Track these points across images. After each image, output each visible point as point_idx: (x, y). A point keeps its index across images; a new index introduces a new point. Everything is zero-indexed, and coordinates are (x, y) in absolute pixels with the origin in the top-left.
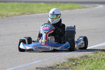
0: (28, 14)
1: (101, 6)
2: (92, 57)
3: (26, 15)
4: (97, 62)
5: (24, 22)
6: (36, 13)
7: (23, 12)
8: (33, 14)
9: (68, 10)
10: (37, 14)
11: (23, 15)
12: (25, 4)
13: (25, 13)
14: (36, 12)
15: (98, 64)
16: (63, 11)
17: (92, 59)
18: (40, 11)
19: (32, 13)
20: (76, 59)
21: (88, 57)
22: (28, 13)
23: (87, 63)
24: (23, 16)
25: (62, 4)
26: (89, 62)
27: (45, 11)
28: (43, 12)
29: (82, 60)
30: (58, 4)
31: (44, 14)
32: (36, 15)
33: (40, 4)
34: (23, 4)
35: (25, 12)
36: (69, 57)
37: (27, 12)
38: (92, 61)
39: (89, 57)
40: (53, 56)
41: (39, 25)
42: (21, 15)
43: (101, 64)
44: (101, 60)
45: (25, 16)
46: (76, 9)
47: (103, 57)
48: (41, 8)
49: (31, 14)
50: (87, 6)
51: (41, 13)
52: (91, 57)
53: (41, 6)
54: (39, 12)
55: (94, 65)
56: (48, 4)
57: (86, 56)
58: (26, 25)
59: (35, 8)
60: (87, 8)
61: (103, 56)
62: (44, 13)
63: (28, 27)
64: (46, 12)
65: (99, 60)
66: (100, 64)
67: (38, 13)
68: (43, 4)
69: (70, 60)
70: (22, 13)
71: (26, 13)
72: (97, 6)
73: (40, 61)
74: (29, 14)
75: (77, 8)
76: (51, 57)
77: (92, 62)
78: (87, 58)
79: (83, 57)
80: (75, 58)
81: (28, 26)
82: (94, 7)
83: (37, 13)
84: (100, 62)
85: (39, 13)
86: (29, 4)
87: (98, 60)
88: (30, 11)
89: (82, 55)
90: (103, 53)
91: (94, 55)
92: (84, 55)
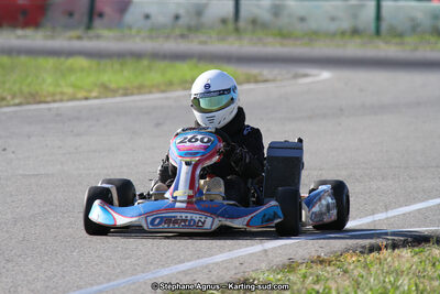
0: (15, 105)
1: (325, 74)
3: (8, 106)
6: (49, 99)
8: (40, 102)
10: (54, 105)
12: (6, 60)
13: (3, 99)
14: (54, 94)
16: (163, 91)
18: (69, 91)
19: (34, 98)
22: (17, 101)
25: (162, 65)
27: (90, 91)
28: (81, 94)
30: (145, 62)
31: (84, 103)
32: (49, 109)
33: (70, 61)
35: (5, 94)
37: (14, 97)
40: (109, 280)
41: (60, 147)
45: (5, 110)
47: (317, 287)
48: (73, 78)
49: (28, 103)
50: (266, 72)
51: (73, 98)
53: (71, 70)
54: (62, 93)
56: (106, 62)
57: (246, 280)
58: (4, 150)
59: (49, 80)
60: (266, 81)
61: (317, 281)
62: (86, 99)
64: (94, 94)
67: (58, 97)
68: (82, 62)
71: (9, 98)
72: (306, 75)
74: (20, 104)
76: (98, 284)
81: (14, 152)
82: (296, 76)
83: (54, 101)
85: (61, 101)
88: (26, 90)
89: (228, 277)
90: (318, 269)
91: (279, 279)
92: (238, 276)
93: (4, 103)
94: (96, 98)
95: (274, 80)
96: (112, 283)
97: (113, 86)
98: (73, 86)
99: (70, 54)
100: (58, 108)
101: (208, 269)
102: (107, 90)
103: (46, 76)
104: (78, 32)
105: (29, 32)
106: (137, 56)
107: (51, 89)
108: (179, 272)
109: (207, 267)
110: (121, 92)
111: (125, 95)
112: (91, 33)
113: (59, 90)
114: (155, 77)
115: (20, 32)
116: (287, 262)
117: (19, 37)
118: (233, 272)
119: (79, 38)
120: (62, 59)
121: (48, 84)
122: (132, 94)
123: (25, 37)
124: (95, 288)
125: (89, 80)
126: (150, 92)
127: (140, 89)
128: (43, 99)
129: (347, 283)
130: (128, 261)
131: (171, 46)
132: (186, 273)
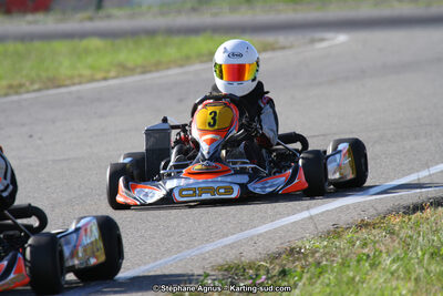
0: (34, 91)
1: (342, 38)
2: (317, 255)
3: (28, 92)
4: (340, 272)
5: (23, 125)
6: (67, 82)
7: (15, 83)
8: (59, 86)
9: (202, 62)
10: (74, 89)
11: (17, 93)
12: (20, 47)
13: (21, 86)
14: (72, 78)
15: (345, 279)
16: (181, 66)
17: (319, 263)
18: (87, 72)
19: (54, 83)
20: (250, 268)
21: (299, 252)
22: (36, 86)
23: (301, 278)
24: (15, 98)
25: (177, 39)
26: (306, 276)
27: (108, 71)
28: (99, 75)
29: (277, 267)
30: (160, 39)
31: (103, 84)
32: (70, 93)
33: (85, 43)
34: (11, 46)
35: (24, 81)
36: (220, 261)
37: (32, 83)
38: (319, 270)
39: (305, 256)
40: (156, 259)
41: (85, 130)
42: (6, 95)
43: (357, 279)
44: (358, 261)
45: (25, 96)
47: (366, 251)
48: (90, 60)
49: (47, 88)
50: (281, 39)
51: (92, 80)
52: (314, 252)
53: (87, 51)
54: (80, 76)
55: (328, 285)
56: (119, 42)
57: (292, 250)
58: (31, 136)
59: (66, 63)
60: (283, 48)
61: (365, 245)
62: (105, 79)
63: (39, 142)
64: (112, 74)
65: (349, 266)
66: (353, 279)
67: (76, 81)
68: (95, 43)
69: (227, 270)
70: (10, 87)
71: (27, 84)
72: (322, 40)
74: (39, 90)
76: (145, 264)
77: (320, 273)
78: (298, 259)
79: (280, 254)
80: (245, 260)
81: (40, 139)
82: (313, 41)
83: (74, 84)
84: (351, 274)
85: (80, 83)
86: (37, 44)
87: (343, 264)
88: (44, 75)
89: (274, 248)
90: (364, 233)
91: (325, 247)
92: (284, 246)
93: (23, 90)
94: (115, 78)
95: (291, 47)
96: (159, 262)
97: (130, 64)
98: (91, 67)
99: (83, 35)
100: (78, 92)
101: (253, 240)
102: (125, 70)
103: (62, 59)
104: (89, 13)
105: (40, 17)
106: (151, 33)
107: (69, 72)
108: (225, 246)
109: (252, 238)
110: (139, 70)
111: (144, 72)
112: (102, 13)
114: (172, 52)
115: (30, 17)
116: (332, 228)
117: (30, 23)
118: (278, 242)
119: (91, 19)
120: (76, 43)
121: (65, 68)
122: (150, 71)
123: (36, 22)
125: (104, 61)
126: (168, 68)
127: (158, 66)
128: (61, 83)
129: (396, 244)
130: (172, 239)
131: (183, 20)
132: (231, 246)
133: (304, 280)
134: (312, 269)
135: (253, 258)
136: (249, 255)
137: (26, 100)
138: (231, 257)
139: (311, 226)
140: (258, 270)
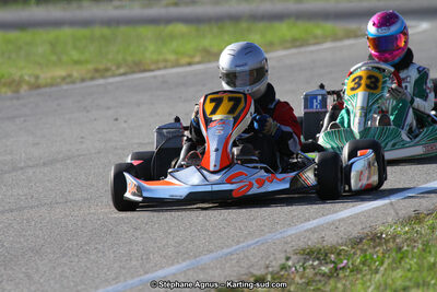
0: (120, 75)
1: (424, 25)
2: (398, 240)
3: (114, 76)
4: (421, 257)
5: (109, 108)
6: (153, 67)
7: (101, 67)
8: (145, 71)
9: (286, 48)
10: (159, 73)
11: (103, 77)
12: (106, 31)
13: (107, 70)
14: (157, 62)
15: (426, 265)
17: (400, 249)
18: (172, 57)
19: (139, 67)
20: (332, 253)
21: (380, 238)
22: (122, 71)
23: (382, 263)
24: (101, 81)
25: (261, 25)
26: (387, 262)
27: (192, 57)
28: (185, 60)
29: (358, 252)
30: (244, 25)
31: (188, 69)
32: (155, 77)
33: (170, 28)
34: (98, 31)
35: (109, 65)
36: (302, 244)
37: (118, 67)
38: (400, 255)
39: (387, 241)
40: (238, 242)
42: (92, 79)
45: (111, 80)
46: (318, 41)
48: (174, 45)
49: (134, 72)
51: (177, 65)
52: (394, 238)
53: (172, 37)
54: (166, 61)
55: (409, 270)
56: (205, 28)
57: (374, 235)
58: (116, 120)
59: (152, 48)
62: (190, 64)
63: (125, 125)
64: (197, 59)
65: (430, 252)
66: (434, 265)
67: (161, 65)
68: (181, 28)
69: (308, 254)
70: (97, 70)
71: (114, 68)
73: (184, 264)
74: (124, 74)
75: (324, 39)
76: (228, 247)
77: (402, 258)
78: (380, 245)
79: (361, 240)
80: (327, 244)
81: (125, 122)
83: (159, 69)
84: (432, 260)
85: (165, 68)
86: (123, 29)
87: (423, 250)
88: (129, 59)
89: (355, 232)
91: (407, 232)
92: (365, 231)
93: (110, 73)
94: (199, 63)
96: (241, 245)
98: (176, 52)
99: (169, 21)
100: (163, 76)
101: (335, 225)
102: (208, 55)
103: (148, 44)
106: (235, 19)
107: (155, 57)
108: (307, 230)
109: (333, 223)
113: (161, 57)
115: (116, 3)
116: (413, 214)
117: (116, 8)
118: (359, 227)
119: (176, 5)
120: (162, 27)
121: (150, 52)
123: (122, 7)
124: (226, 251)
125: (190, 46)
128: (147, 67)
130: (254, 222)
131: (267, 6)
132: (313, 231)
133: (385, 265)
134: (394, 254)
135: (334, 243)
136: (331, 239)
137: (111, 84)
138: (313, 241)
139: (392, 212)
140: (339, 254)
